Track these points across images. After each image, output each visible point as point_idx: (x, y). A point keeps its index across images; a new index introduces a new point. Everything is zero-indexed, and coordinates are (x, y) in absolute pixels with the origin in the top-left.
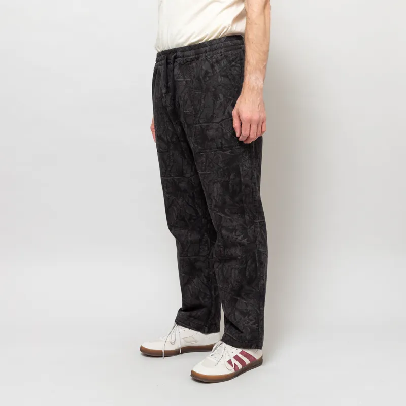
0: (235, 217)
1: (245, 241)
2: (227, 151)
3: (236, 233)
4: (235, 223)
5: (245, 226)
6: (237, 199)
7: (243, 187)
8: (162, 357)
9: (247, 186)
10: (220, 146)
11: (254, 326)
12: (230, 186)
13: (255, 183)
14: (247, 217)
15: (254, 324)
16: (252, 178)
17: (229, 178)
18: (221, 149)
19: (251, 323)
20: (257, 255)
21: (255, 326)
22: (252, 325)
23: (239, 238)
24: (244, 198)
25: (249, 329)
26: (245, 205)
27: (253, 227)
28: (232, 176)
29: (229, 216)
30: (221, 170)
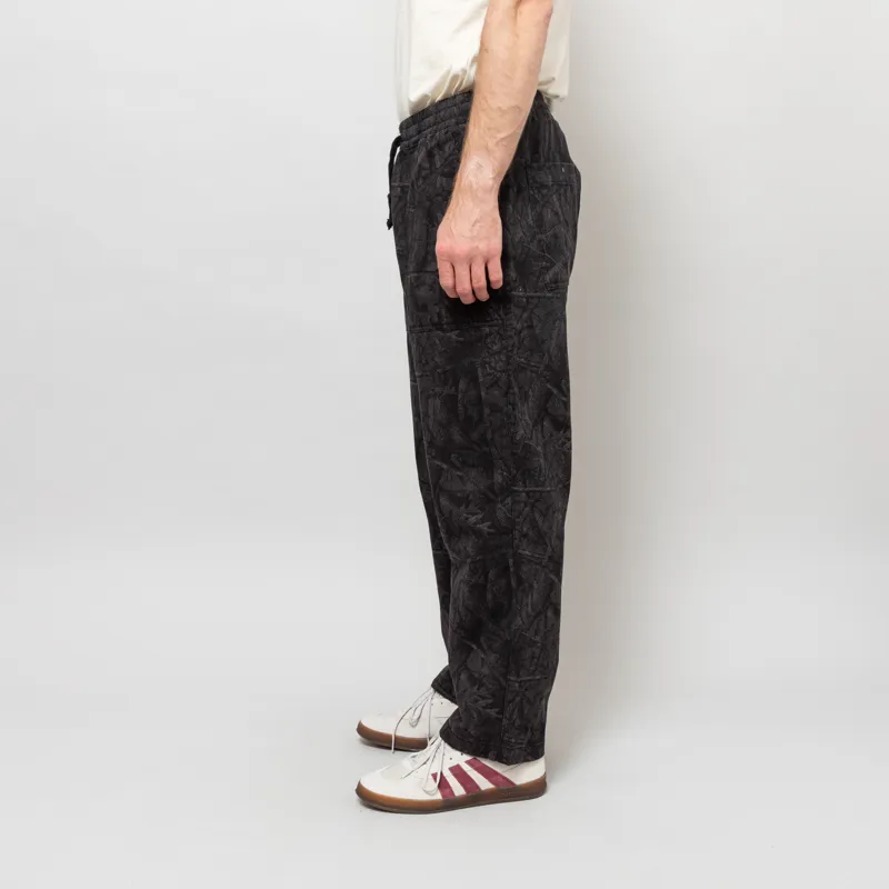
0: (473, 473)
1: (484, 527)
2: (451, 331)
3: (466, 507)
4: (470, 487)
5: (492, 496)
6: (475, 436)
7: (487, 411)
8: (390, 748)
9: (495, 409)
10: (436, 319)
11: (488, 711)
12: (461, 408)
13: (514, 406)
14: (498, 478)
15: (491, 706)
16: (506, 394)
17: (457, 390)
18: (439, 326)
19: (482, 703)
20: (511, 561)
21: (493, 712)
22: (484, 708)
23: (473, 519)
24: (489, 436)
25: (475, 716)
26: (493, 450)
27: (509, 500)
28: (462, 386)
29: (458, 469)
30: (439, 371)
